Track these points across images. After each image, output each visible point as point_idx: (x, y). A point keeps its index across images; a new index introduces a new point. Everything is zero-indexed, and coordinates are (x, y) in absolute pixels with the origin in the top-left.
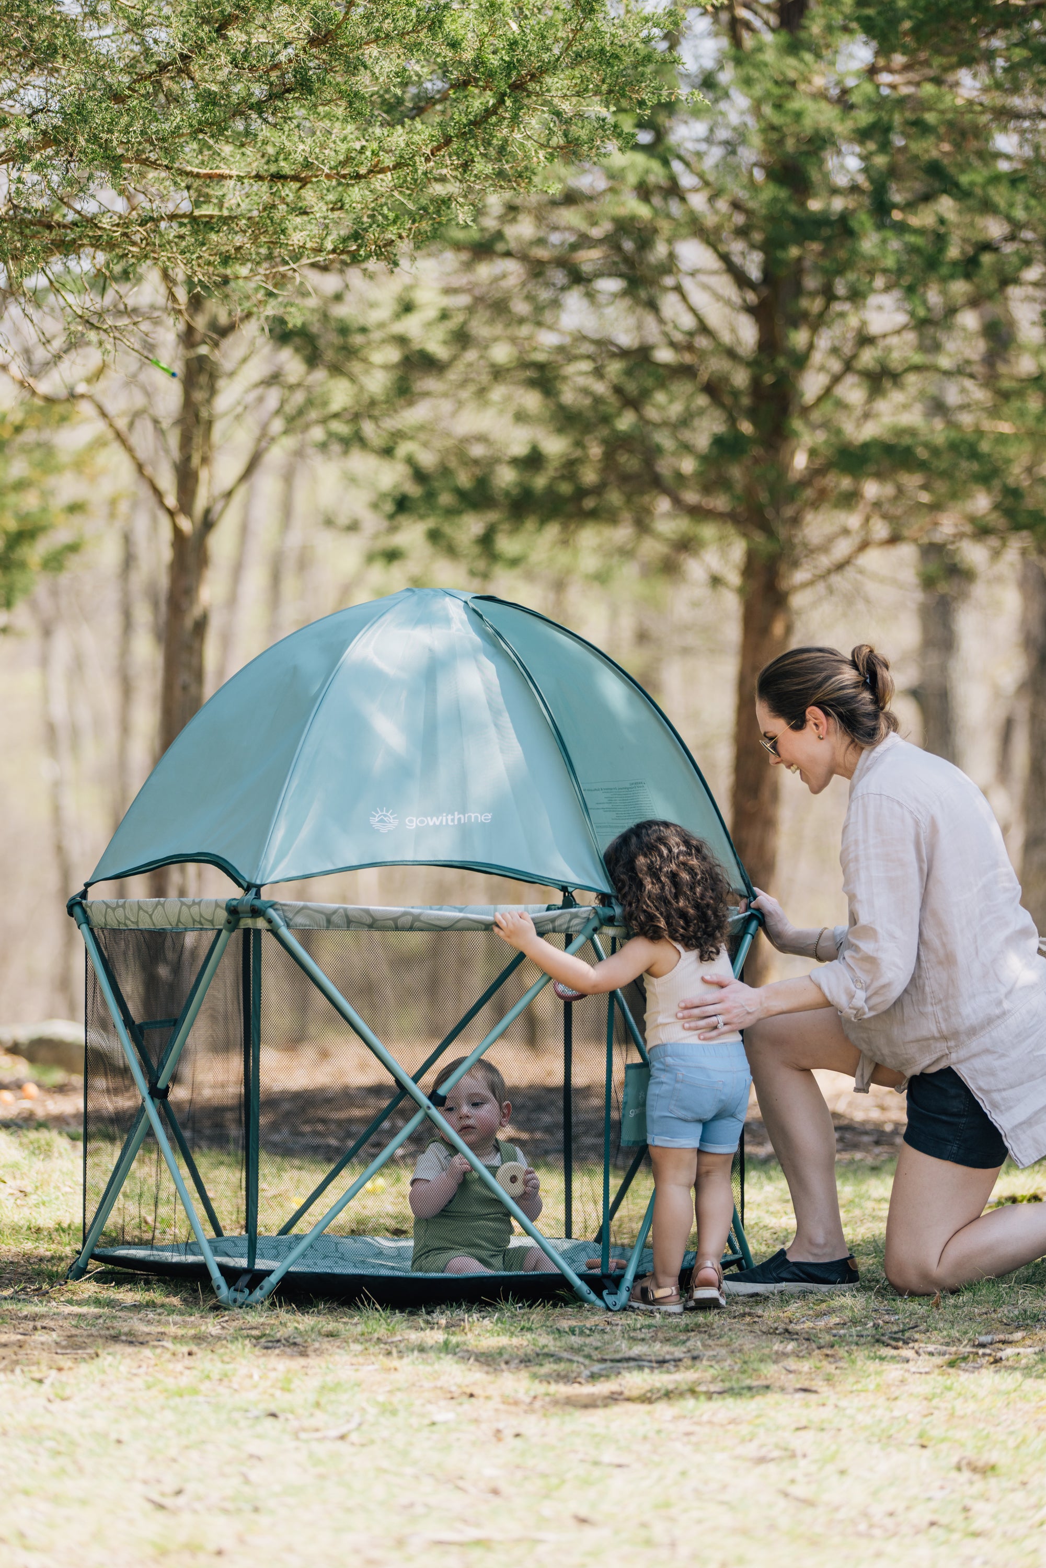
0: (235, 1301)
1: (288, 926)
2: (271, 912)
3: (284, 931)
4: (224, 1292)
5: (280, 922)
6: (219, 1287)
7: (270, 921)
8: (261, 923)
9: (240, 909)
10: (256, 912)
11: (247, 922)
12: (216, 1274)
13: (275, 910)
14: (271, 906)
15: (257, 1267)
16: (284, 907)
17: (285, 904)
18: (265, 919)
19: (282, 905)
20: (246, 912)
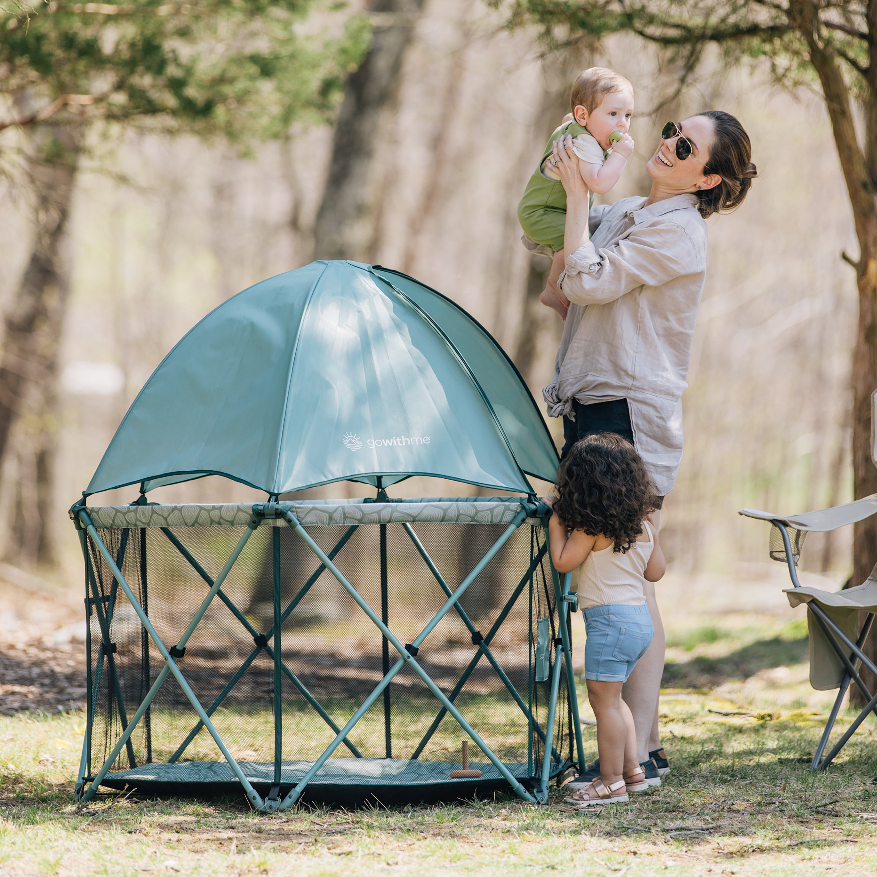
0: (270, 807)
1: (300, 524)
2: (289, 513)
3: (299, 529)
4: (259, 801)
5: (296, 522)
6: (254, 798)
7: (289, 521)
8: (283, 523)
9: (264, 512)
10: (278, 514)
11: (274, 522)
12: (250, 789)
13: (292, 512)
14: (289, 510)
15: (283, 781)
16: (298, 510)
17: (298, 508)
18: (285, 519)
19: (295, 507)
20: (272, 515)
